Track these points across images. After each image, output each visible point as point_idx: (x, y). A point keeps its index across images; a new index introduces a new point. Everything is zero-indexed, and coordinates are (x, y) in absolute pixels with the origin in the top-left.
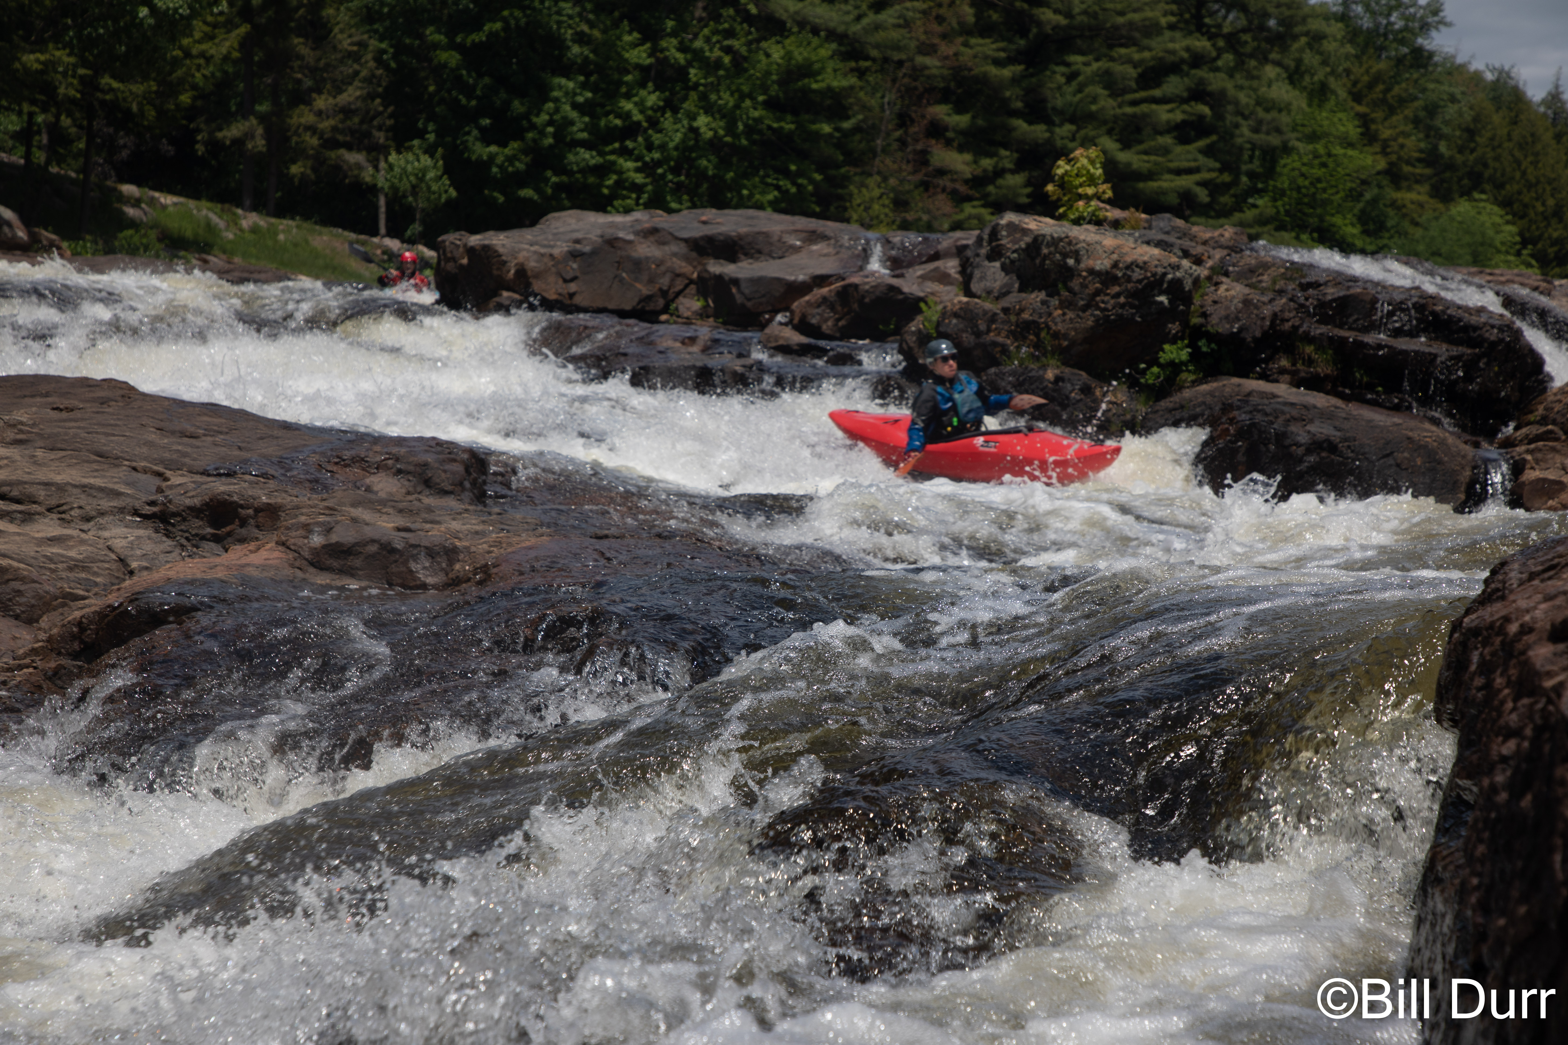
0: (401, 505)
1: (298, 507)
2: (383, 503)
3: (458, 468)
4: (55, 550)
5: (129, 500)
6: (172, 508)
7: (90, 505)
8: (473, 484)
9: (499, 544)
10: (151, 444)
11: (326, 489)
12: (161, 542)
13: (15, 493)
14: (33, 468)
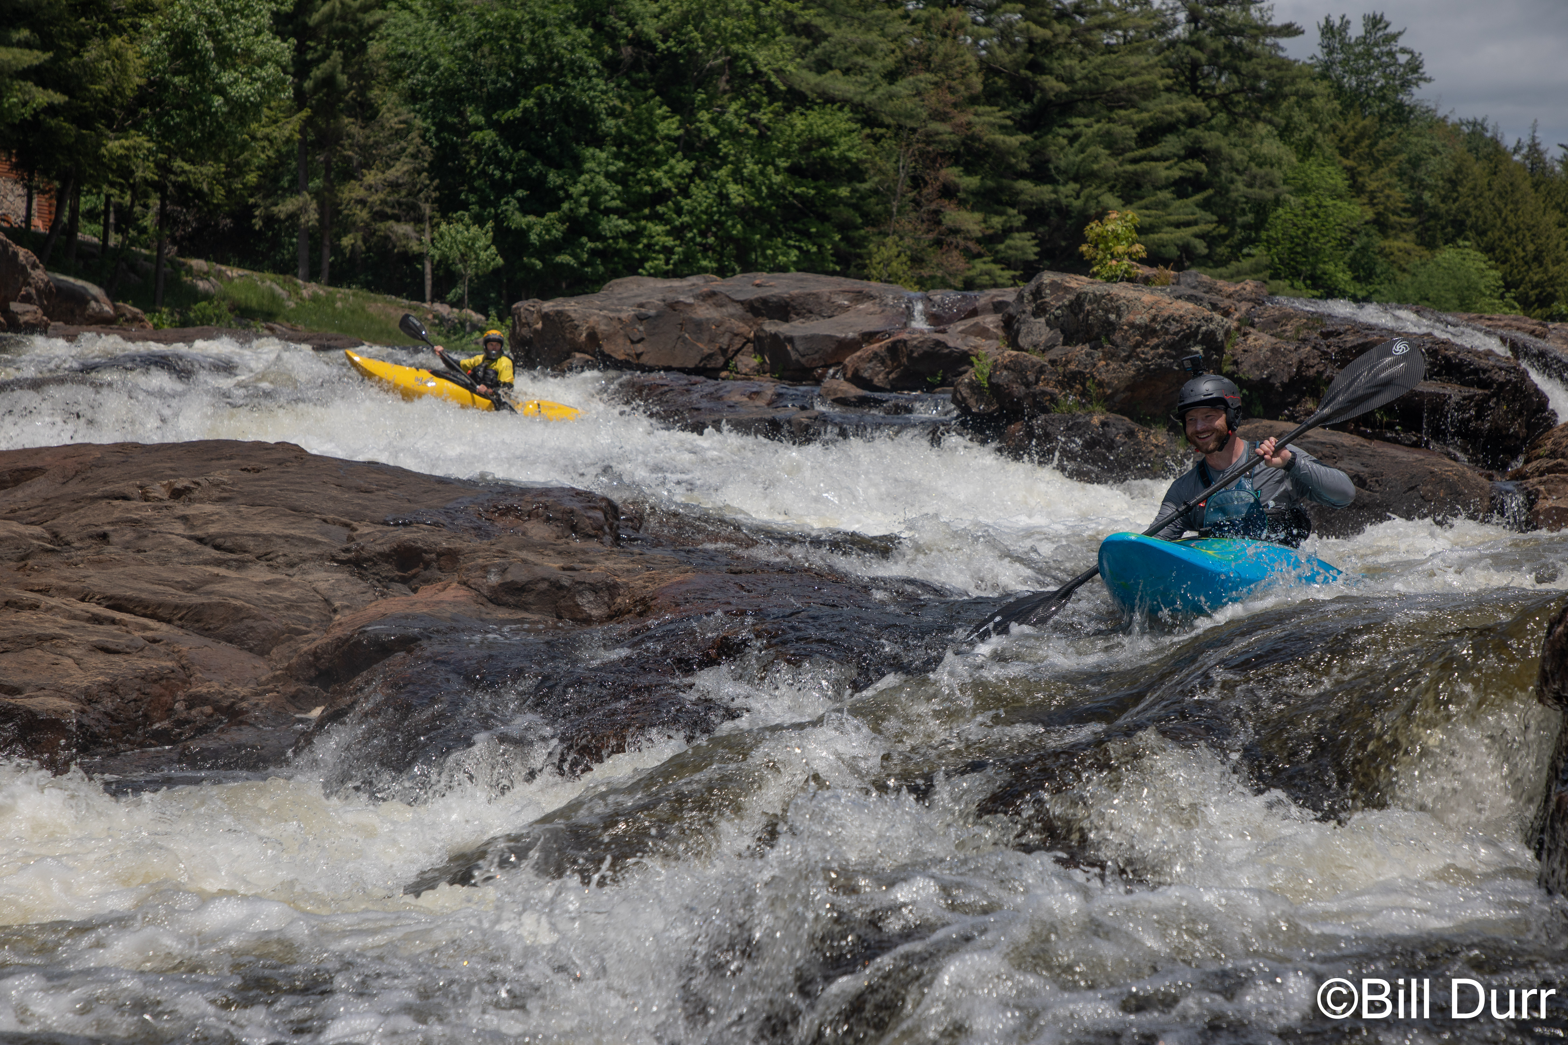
0: (560, 548)
1: (474, 551)
2: (544, 546)
3: (599, 515)
4: (271, 592)
5: (326, 548)
6: (364, 554)
7: (293, 553)
8: (611, 528)
9: (652, 580)
10: (334, 499)
11: (488, 535)
12: (357, 584)
13: (228, 544)
14: (241, 522)
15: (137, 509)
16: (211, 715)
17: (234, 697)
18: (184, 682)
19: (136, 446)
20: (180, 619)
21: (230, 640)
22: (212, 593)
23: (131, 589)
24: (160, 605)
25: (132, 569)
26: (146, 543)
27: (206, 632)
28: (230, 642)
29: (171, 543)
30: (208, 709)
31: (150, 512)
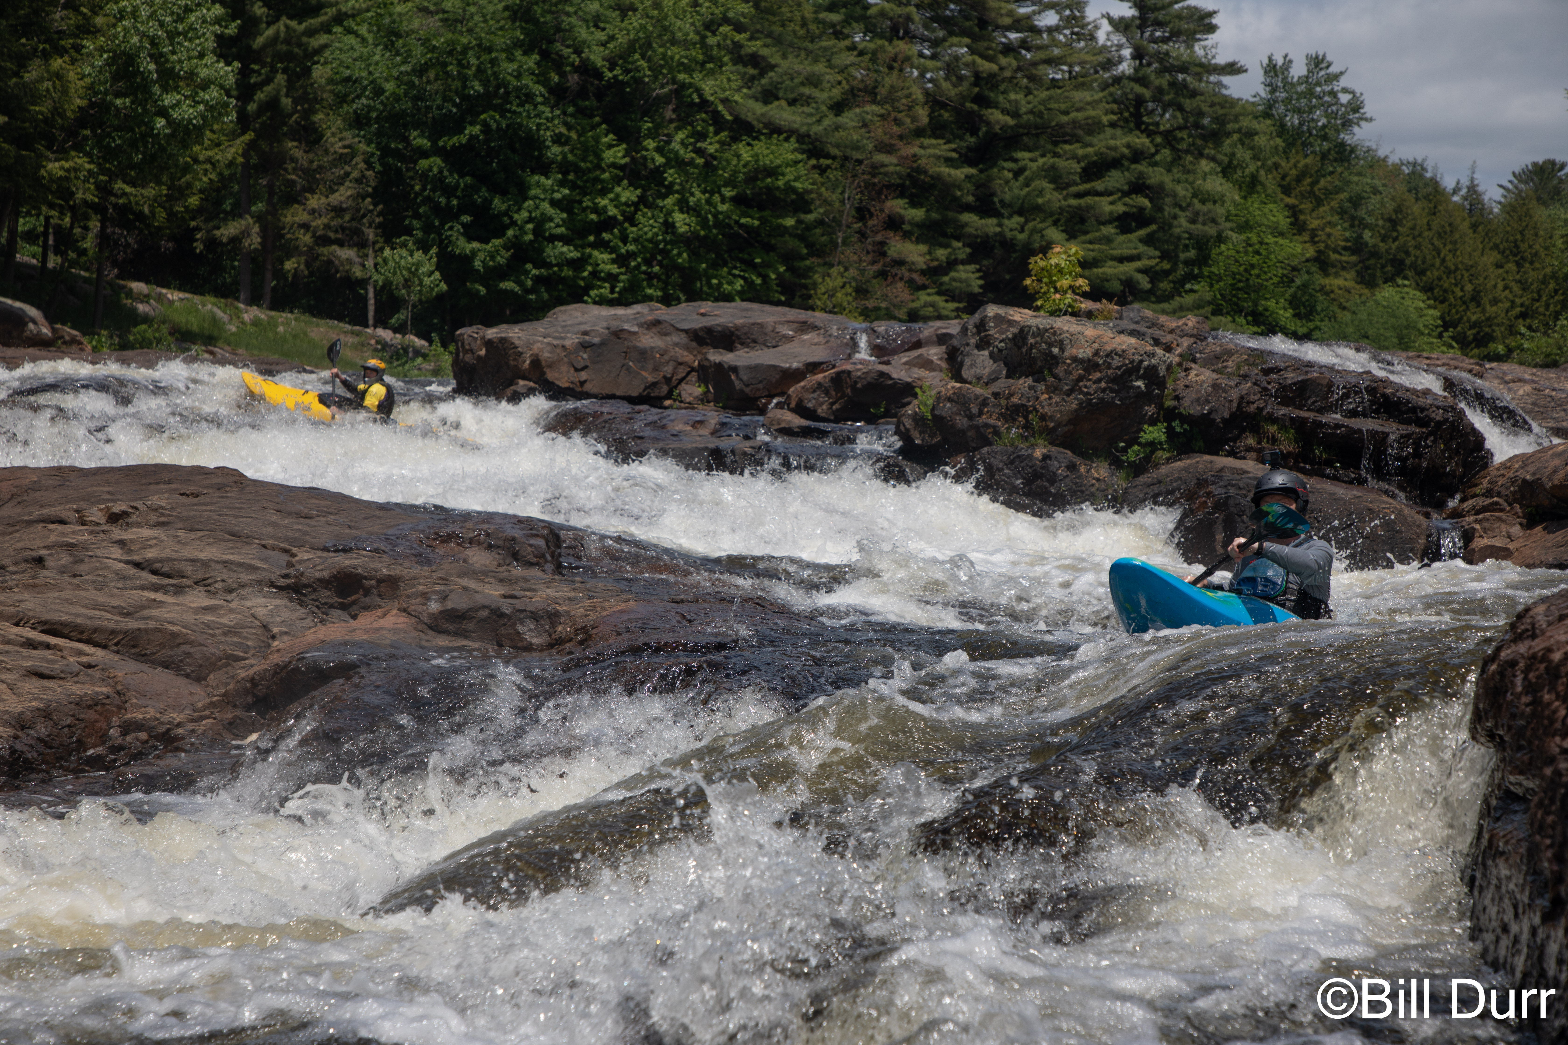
0: (501, 576)
1: (415, 578)
2: (485, 573)
3: (541, 542)
4: (209, 618)
5: (265, 574)
6: (304, 580)
7: (232, 579)
8: (552, 556)
9: (593, 608)
10: (274, 524)
11: (429, 562)
12: (296, 610)
13: (166, 569)
14: (179, 547)
15: (73, 533)
16: (147, 742)
17: (169, 723)
18: (119, 708)
19: (73, 469)
20: (116, 644)
21: (166, 666)
22: (149, 618)
23: (67, 613)
24: (95, 630)
25: (68, 594)
26: (82, 568)
27: (142, 657)
28: (167, 667)
29: (108, 568)
30: (143, 736)
31: (86, 537)
